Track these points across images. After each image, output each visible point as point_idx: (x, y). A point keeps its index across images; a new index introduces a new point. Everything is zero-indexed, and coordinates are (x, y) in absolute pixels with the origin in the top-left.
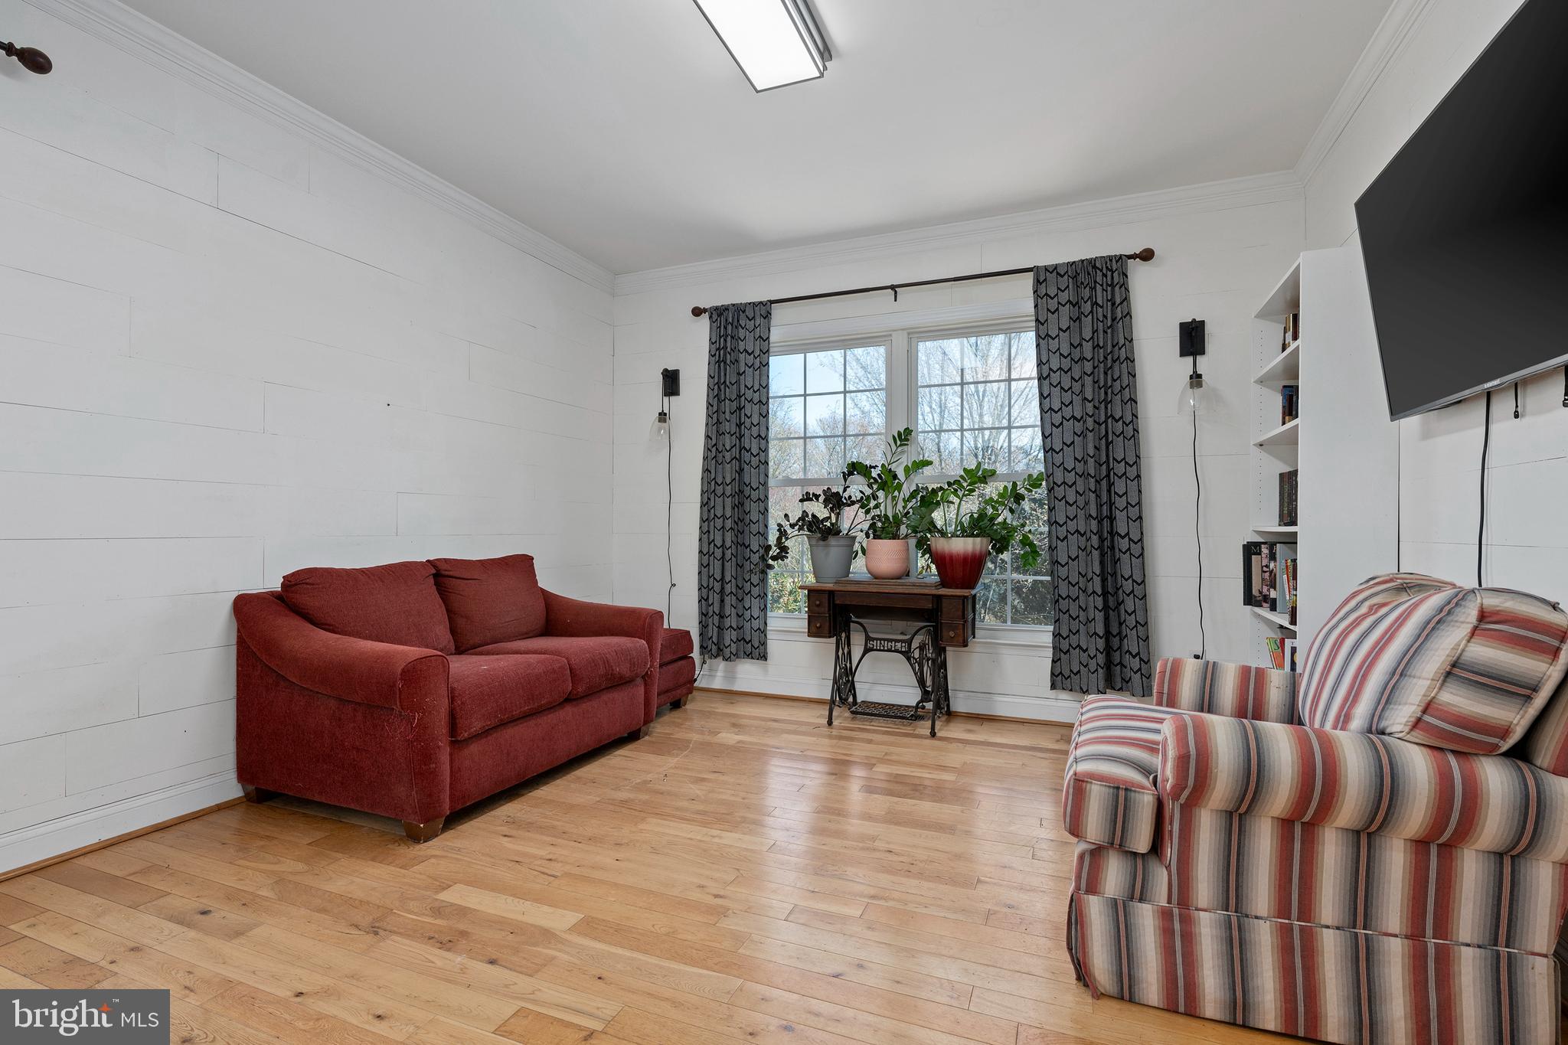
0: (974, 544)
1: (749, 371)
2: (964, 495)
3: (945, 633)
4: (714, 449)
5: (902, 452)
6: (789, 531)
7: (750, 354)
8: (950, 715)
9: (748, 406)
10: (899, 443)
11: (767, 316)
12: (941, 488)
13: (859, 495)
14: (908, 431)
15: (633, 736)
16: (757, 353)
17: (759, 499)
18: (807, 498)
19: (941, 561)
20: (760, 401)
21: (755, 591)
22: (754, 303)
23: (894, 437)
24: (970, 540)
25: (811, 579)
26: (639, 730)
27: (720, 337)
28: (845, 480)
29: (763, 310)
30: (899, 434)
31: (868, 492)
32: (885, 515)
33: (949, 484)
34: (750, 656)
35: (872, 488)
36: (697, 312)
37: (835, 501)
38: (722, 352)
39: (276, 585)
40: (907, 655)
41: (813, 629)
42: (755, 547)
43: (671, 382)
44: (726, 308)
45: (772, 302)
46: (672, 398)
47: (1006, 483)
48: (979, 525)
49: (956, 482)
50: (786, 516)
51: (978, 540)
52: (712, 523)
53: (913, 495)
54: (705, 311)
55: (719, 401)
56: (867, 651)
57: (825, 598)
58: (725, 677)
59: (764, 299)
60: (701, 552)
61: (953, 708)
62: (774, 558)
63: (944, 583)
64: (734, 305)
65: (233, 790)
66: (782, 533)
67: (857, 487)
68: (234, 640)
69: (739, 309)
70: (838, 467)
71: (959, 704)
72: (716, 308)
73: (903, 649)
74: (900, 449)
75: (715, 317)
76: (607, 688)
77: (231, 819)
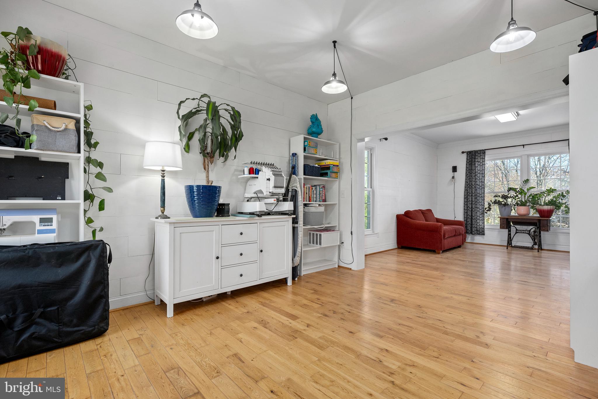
0: (550, 207)
1: (479, 166)
2: (546, 196)
3: (542, 228)
4: (469, 185)
5: (526, 185)
6: (492, 204)
7: (479, 162)
8: (542, 249)
9: (479, 174)
10: (525, 183)
11: (484, 153)
12: (539, 194)
13: (512, 196)
14: (528, 180)
15: (459, 247)
16: (481, 162)
17: (482, 197)
18: (496, 196)
19: (540, 212)
20: (482, 173)
21: (481, 219)
22: (480, 150)
23: (523, 181)
24: (549, 206)
25: (500, 216)
26: (461, 245)
27: (470, 159)
28: (508, 192)
29: (483, 152)
30: (525, 181)
31: (515, 195)
32: (522, 201)
33: (541, 193)
34: (479, 234)
35: (516, 194)
36: (463, 152)
37: (505, 197)
38: (471, 162)
39: (403, 213)
40: (529, 234)
41: (502, 227)
42: (481, 208)
43: (455, 169)
44: (472, 151)
45: (486, 150)
46: (455, 173)
47: (559, 192)
48: (551, 203)
49: (543, 192)
50: (491, 201)
51: (552, 206)
52: (468, 203)
53: (530, 196)
54: (465, 152)
55: (470, 174)
56: (516, 233)
57: (505, 220)
58: (471, 239)
59: (484, 149)
60: (464, 209)
61: (542, 248)
62: (487, 211)
63: (541, 216)
64: (474, 151)
65: (396, 247)
66: (489, 205)
67: (512, 193)
68: (396, 222)
69: (476, 152)
70: (506, 189)
71: (544, 247)
72: (469, 152)
73: (528, 233)
74: (525, 184)
75: (468, 154)
76: (459, 235)
77: (396, 251)
